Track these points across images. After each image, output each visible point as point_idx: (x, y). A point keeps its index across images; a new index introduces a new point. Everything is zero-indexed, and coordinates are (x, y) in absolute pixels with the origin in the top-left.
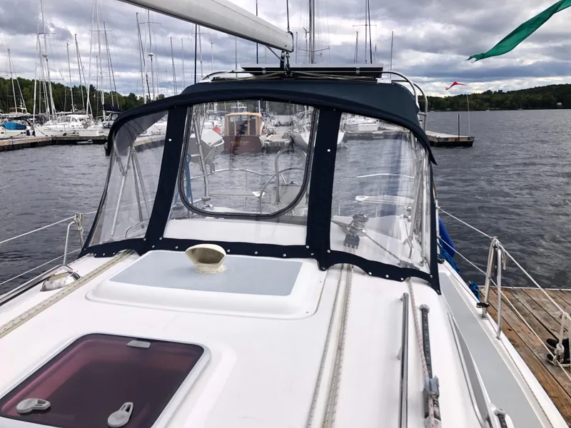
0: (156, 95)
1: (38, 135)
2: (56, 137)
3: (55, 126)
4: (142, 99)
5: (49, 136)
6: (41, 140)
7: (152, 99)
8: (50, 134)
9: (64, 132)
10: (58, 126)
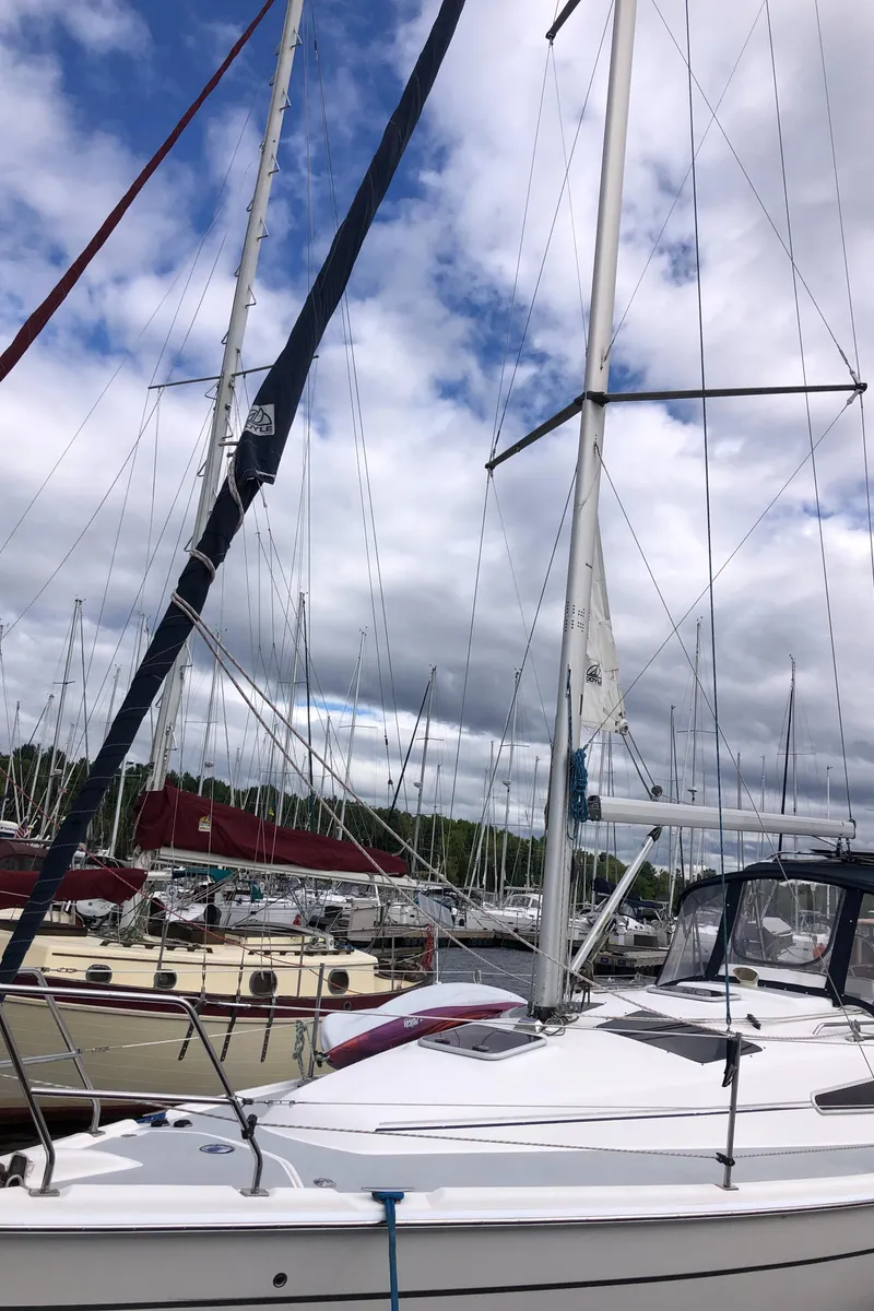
0: (698, 869)
1: (471, 925)
2: (502, 933)
3: (501, 913)
4: (665, 875)
5: (490, 929)
6: (475, 936)
7: (687, 876)
8: (490, 926)
9: (514, 926)
10: (507, 914)
